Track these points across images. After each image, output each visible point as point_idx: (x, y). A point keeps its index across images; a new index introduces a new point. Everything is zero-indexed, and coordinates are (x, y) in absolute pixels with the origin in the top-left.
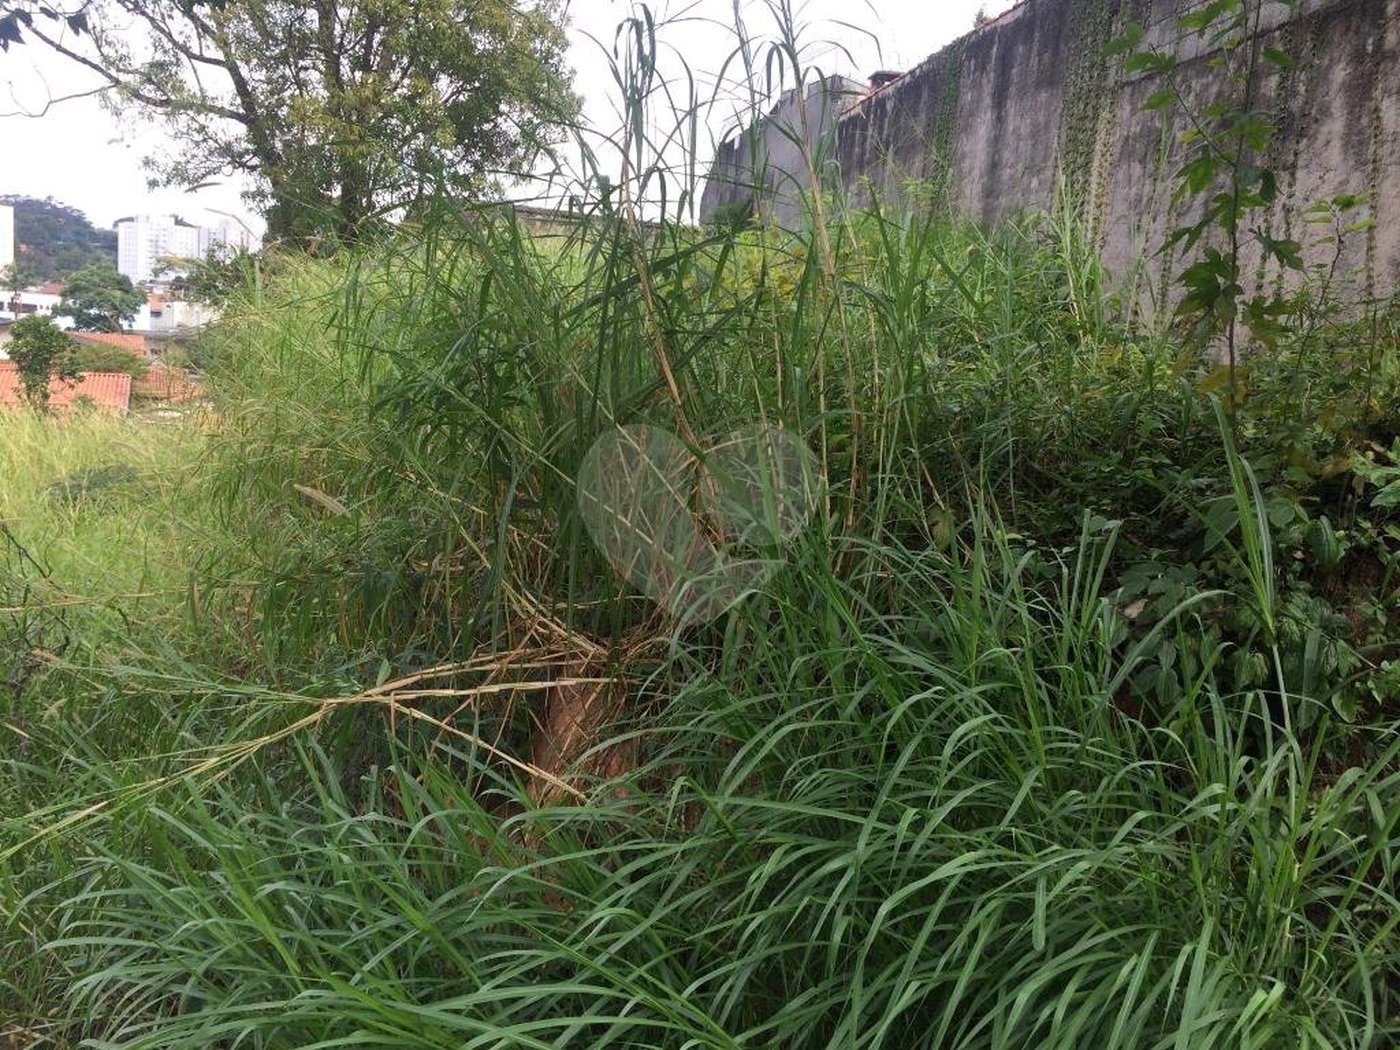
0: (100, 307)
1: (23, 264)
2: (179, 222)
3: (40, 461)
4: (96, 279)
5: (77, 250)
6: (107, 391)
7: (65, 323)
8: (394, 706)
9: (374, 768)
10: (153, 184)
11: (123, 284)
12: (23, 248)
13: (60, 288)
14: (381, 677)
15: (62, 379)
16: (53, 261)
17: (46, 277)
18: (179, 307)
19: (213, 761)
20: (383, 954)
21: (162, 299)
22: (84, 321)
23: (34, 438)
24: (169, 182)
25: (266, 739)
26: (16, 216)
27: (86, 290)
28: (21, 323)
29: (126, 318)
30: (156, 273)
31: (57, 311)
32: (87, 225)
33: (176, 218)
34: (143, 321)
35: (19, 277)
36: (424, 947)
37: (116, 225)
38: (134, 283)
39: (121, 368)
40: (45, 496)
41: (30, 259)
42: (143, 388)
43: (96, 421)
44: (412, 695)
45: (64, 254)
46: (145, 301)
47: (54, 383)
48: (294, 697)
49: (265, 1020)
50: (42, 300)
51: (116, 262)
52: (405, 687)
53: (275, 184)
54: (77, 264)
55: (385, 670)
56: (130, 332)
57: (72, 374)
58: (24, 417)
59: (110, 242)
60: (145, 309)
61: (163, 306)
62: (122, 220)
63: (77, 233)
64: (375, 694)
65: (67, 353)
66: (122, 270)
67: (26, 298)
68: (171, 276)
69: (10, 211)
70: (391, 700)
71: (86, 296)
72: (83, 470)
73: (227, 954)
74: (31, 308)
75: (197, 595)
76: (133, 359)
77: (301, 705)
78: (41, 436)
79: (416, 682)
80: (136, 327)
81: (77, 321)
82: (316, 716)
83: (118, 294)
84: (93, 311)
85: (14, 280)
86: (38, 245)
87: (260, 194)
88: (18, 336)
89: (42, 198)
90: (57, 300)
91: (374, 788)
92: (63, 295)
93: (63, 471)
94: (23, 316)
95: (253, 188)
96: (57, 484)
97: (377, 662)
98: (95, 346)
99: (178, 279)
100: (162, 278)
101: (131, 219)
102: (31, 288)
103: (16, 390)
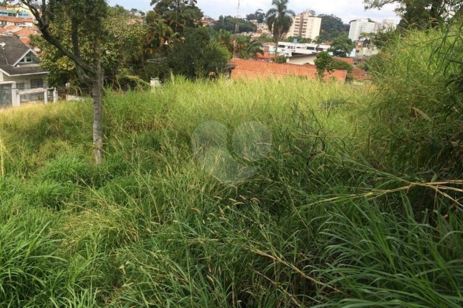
0: (341, 49)
1: (322, 36)
2: (370, 21)
3: (319, 95)
4: (341, 40)
5: (337, 31)
6: (340, 75)
7: (331, 54)
8: (437, 190)
9: (427, 210)
10: (366, 8)
11: (349, 42)
12: (322, 30)
13: (331, 43)
14: (433, 180)
15: (328, 71)
16: (330, 35)
17: (327, 40)
18: (365, 49)
19: (371, 193)
20: (425, 272)
21: (360, 47)
22: (336, 53)
23: (319, 88)
24: (371, 7)
25: (389, 191)
26: (322, 21)
27: (338, 44)
28: (320, 54)
29: (348, 53)
30: (360, 38)
31: (329, 50)
32: (342, 23)
33: (369, 19)
34: (353, 54)
35: (320, 40)
36: (442, 275)
37: (350, 22)
38: (353, 41)
39: (344, 69)
40: (320, 106)
41: (324, 34)
42: (350, 75)
43: (337, 85)
44: (445, 188)
45: (333, 32)
46: (355, 47)
47: (326, 73)
48: (400, 179)
49: (384, 278)
50: (325, 47)
51: (348, 35)
52: (443, 185)
53: (407, 5)
54: (336, 35)
55: (435, 177)
56: (348, 57)
57: (331, 70)
58: (317, 82)
59: (347, 28)
60: (354, 50)
61: (360, 49)
62: (352, 21)
63: (338, 26)
64: (430, 184)
65: (330, 64)
66: (350, 37)
67: (321, 46)
68: (364, 39)
69: (320, 19)
70: (436, 188)
71: (338, 46)
72: (331, 99)
73: (371, 254)
74: (321, 49)
75: (370, 140)
76: (349, 66)
77: (403, 182)
78: (321, 88)
79: (446, 184)
80: (351, 55)
81: (334, 53)
82: (407, 187)
83: (347, 45)
84: (339, 50)
85: (318, 41)
86: (326, 30)
87: (402, 9)
88: (318, 58)
89: (330, 15)
90: (329, 47)
91: (425, 216)
92: (331, 45)
93: (326, 99)
94: (319, 52)
95: (400, 7)
96: (324, 103)
97: (432, 174)
98: (338, 61)
99: (366, 40)
100: (361, 40)
101: (355, 21)
102: (323, 43)
103: (315, 74)
